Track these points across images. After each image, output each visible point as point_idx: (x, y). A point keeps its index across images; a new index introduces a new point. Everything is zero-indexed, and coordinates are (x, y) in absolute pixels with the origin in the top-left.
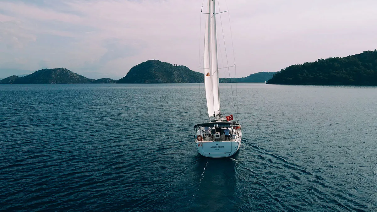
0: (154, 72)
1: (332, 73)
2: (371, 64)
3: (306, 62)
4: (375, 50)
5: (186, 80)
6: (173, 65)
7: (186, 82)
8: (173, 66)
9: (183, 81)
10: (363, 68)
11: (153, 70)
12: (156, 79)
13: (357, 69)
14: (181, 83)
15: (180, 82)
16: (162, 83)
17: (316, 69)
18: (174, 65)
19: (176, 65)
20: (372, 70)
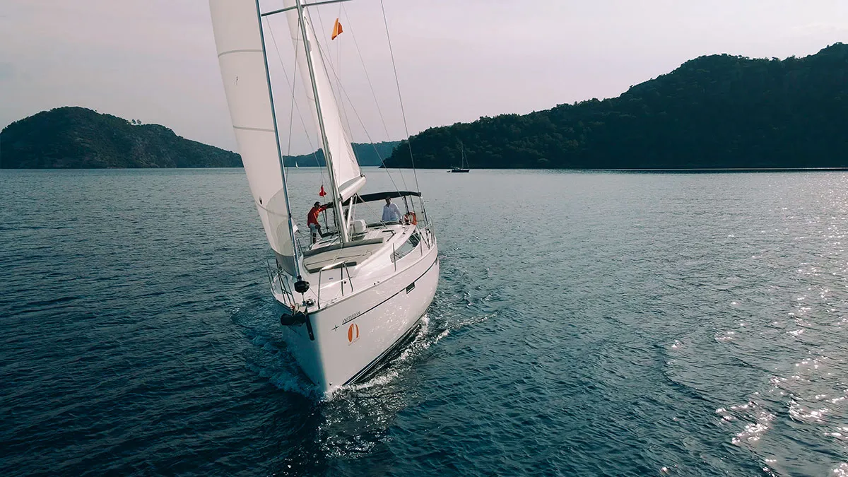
0: (79, 139)
1: (508, 145)
2: (571, 129)
3: (457, 122)
4: (576, 102)
5: (169, 159)
6: (130, 121)
7: (169, 166)
8: (130, 123)
9: (162, 163)
10: (560, 136)
11: (76, 133)
12: (87, 158)
13: (551, 138)
14: (157, 167)
15: (152, 164)
16: (106, 168)
17: (477, 136)
18: (134, 121)
19: (139, 122)
20: (575, 140)
